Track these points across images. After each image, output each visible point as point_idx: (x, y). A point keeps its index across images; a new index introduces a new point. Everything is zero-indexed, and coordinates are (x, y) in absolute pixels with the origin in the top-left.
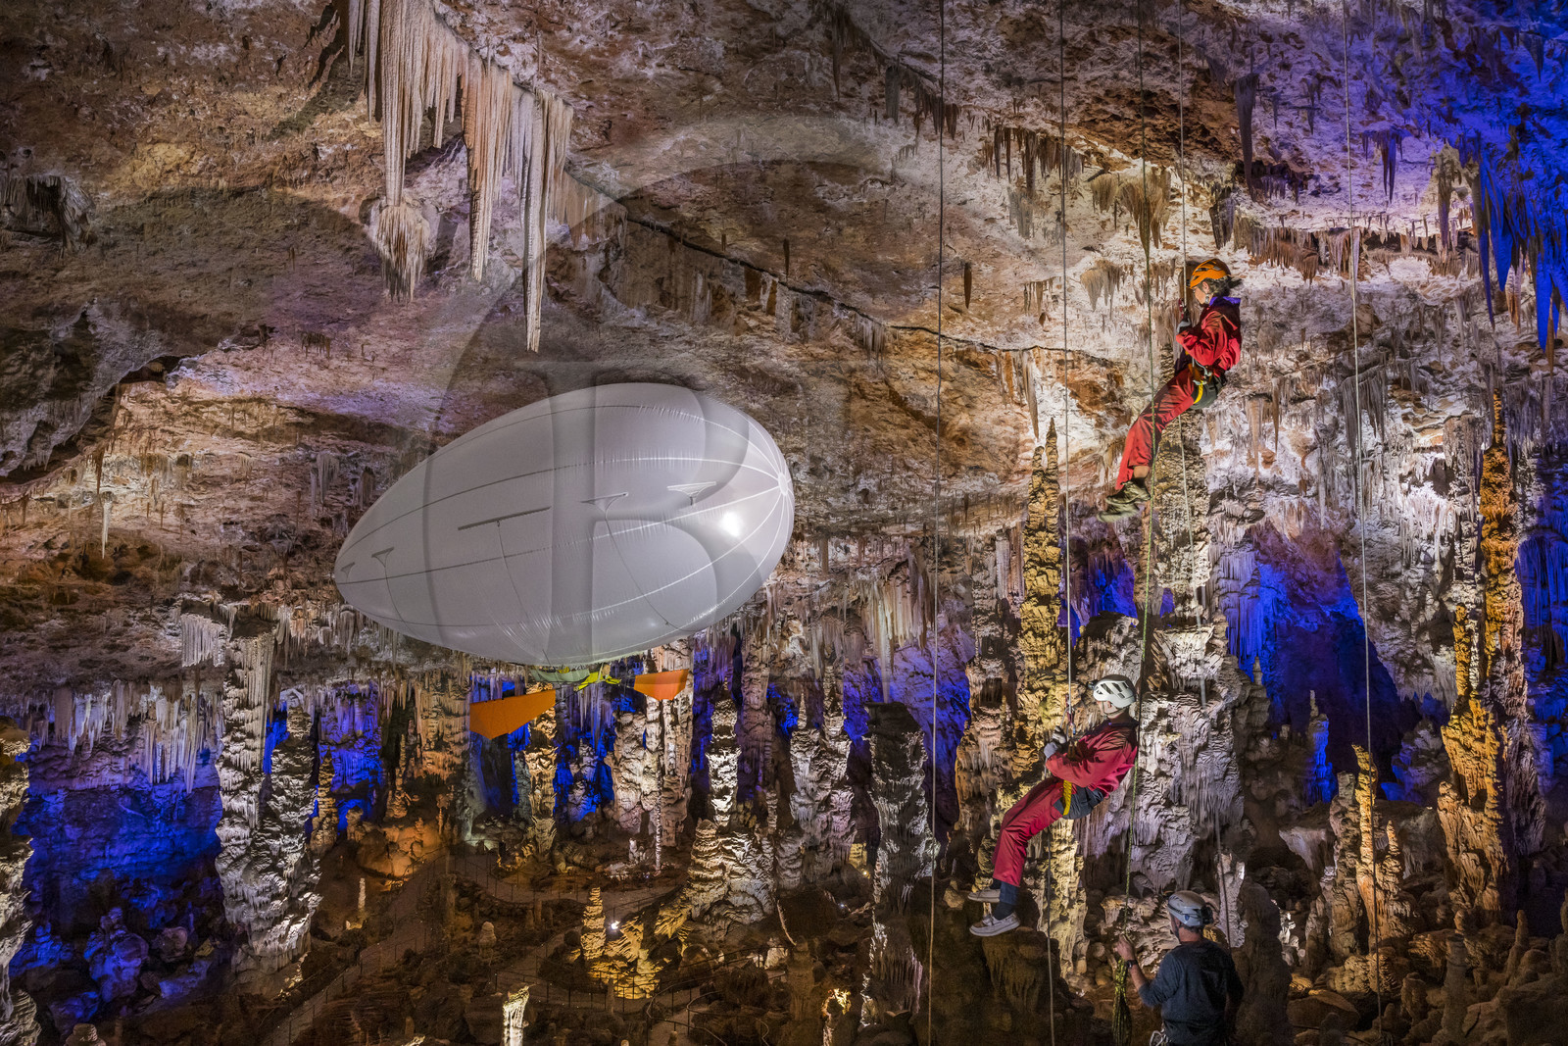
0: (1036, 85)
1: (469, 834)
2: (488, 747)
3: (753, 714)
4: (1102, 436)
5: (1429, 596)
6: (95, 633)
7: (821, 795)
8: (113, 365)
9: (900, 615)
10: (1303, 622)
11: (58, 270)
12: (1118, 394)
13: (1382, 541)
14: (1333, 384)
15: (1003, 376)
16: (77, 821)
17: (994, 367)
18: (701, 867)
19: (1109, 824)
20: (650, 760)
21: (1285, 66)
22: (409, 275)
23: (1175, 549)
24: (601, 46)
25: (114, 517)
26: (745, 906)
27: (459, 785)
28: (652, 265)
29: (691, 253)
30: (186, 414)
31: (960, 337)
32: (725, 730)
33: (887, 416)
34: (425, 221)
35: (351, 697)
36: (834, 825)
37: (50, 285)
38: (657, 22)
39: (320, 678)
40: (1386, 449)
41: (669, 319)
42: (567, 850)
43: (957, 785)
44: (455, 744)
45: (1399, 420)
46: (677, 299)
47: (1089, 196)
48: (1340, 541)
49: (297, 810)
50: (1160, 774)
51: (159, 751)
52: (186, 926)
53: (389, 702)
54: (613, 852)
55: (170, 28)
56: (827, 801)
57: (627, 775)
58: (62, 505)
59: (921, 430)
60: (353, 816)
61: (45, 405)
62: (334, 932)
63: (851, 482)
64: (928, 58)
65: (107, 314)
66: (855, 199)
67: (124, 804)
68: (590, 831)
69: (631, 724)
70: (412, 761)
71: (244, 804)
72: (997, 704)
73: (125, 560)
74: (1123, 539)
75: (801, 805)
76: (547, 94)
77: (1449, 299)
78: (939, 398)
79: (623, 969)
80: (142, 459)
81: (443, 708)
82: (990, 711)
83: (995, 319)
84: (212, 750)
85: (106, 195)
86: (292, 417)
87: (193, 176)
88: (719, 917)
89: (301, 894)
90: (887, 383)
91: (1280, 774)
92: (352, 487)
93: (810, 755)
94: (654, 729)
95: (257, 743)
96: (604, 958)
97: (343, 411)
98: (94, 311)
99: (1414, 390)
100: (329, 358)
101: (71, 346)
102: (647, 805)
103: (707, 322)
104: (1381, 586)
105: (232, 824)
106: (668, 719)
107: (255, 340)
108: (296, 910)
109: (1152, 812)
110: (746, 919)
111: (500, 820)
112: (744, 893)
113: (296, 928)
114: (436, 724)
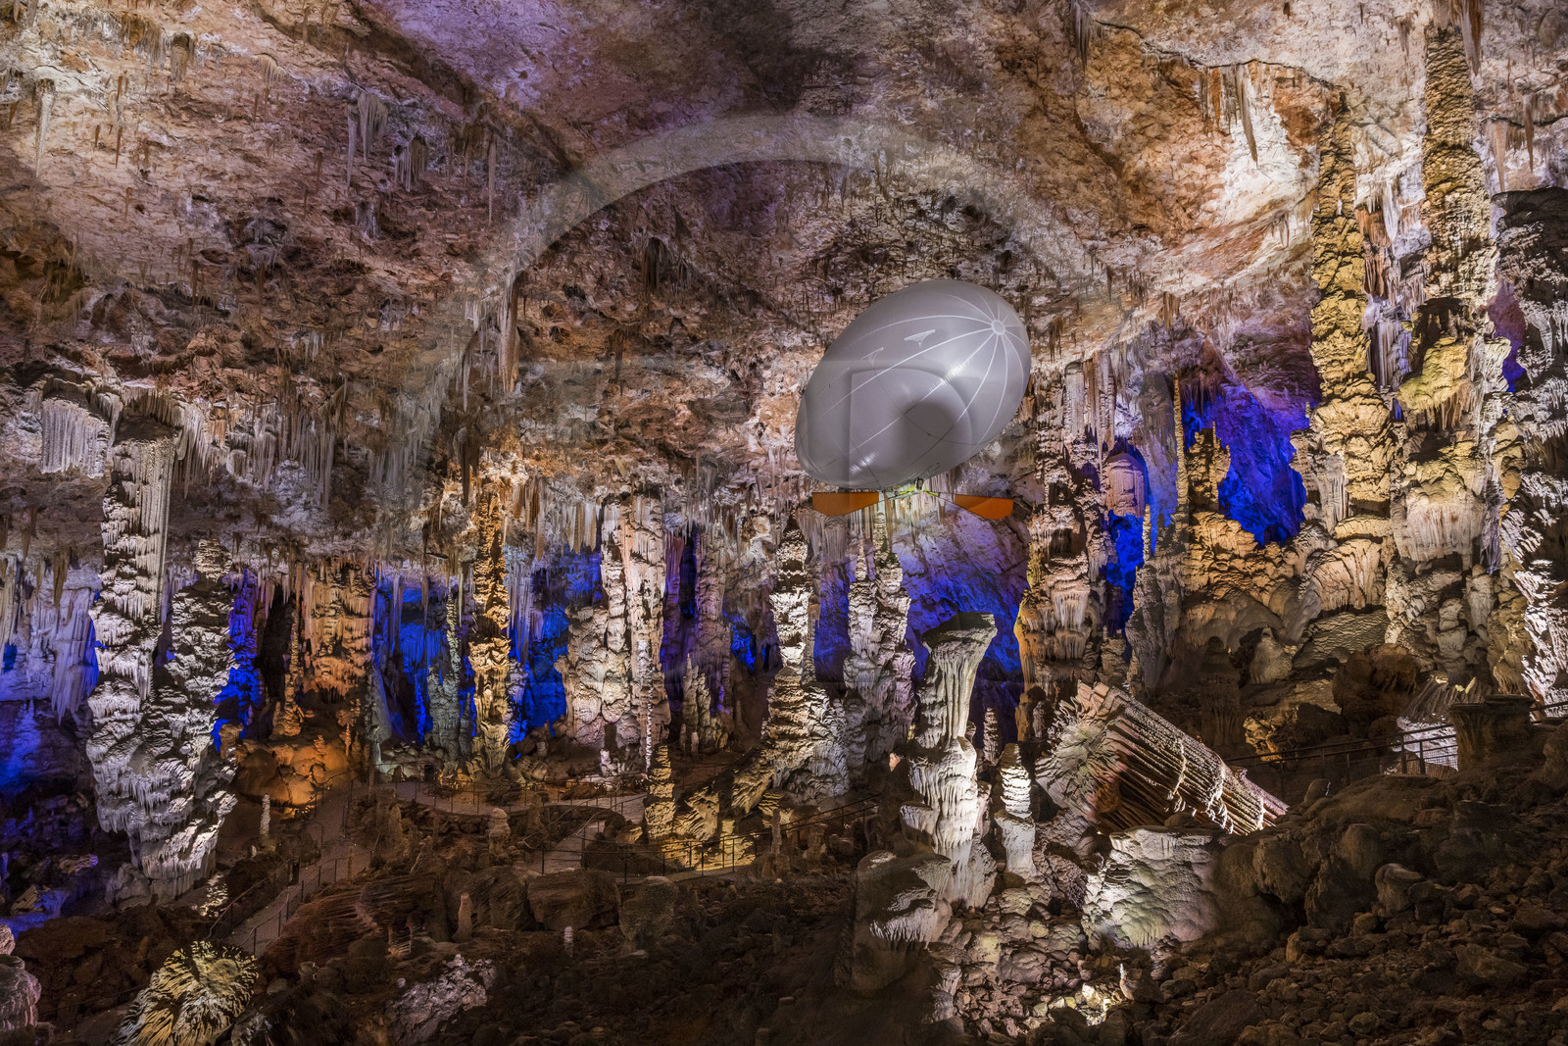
1: (380, 760)
3: (711, 625)
4: (1302, 180)
7: (883, 659)
15: (1209, 97)
17: (1197, 88)
20: (613, 663)
23: (1466, 254)
27: (363, 700)
31: (1167, 45)
32: (794, 566)
33: (1063, 145)
36: (897, 694)
42: (523, 764)
44: (357, 651)
53: (268, 598)
54: (580, 767)
56: (888, 665)
57: (585, 681)
60: (230, 733)
68: (543, 748)
69: (590, 619)
71: (134, 664)
75: (860, 670)
79: (698, 849)
81: (343, 606)
82: (1065, 562)
88: (804, 785)
89: (211, 792)
90: (1073, 98)
92: (394, 160)
93: (873, 610)
94: (618, 626)
96: (674, 836)
102: (611, 716)
105: (116, 690)
106: (636, 614)
108: (202, 813)
110: (830, 790)
111: (412, 746)
112: (826, 760)
113: (205, 838)
114: (334, 624)
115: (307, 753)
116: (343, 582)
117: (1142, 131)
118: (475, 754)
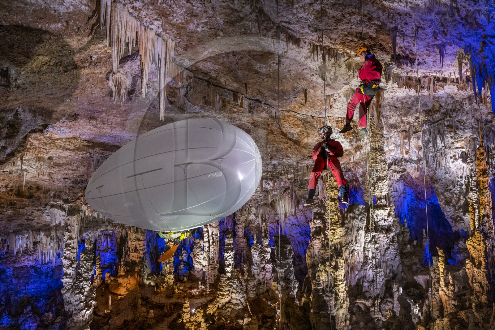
0: (325, 31)
1: (146, 280)
2: (152, 251)
3: (239, 239)
4: (352, 145)
5: (461, 197)
6: (22, 215)
7: (262, 266)
8: (26, 127)
9: (287, 205)
10: (420, 206)
11: (8, 97)
12: (356, 131)
13: (445, 178)
14: (427, 127)
16: (17, 277)
17: (315, 123)
18: (222, 291)
19: (357, 275)
20: (205, 255)
21: (406, 24)
22: (122, 97)
24: (183, 21)
25: (27, 177)
26: (237, 304)
27: (142, 264)
28: (202, 92)
29: (215, 87)
30: (51, 143)
31: (304, 113)
32: (229, 244)
33: (281, 140)
34: (127, 79)
35: (107, 235)
36: (266, 276)
37: (6, 102)
38: (201, 13)
39: (96, 229)
40: (446, 148)
41: (208, 109)
42: (178, 285)
43: (307, 262)
44: (141, 250)
45: (450, 138)
46: (210, 103)
47: (344, 67)
48: (432, 179)
49: (88, 273)
50: (373, 257)
51: (44, 254)
52: (52, 312)
53: (119, 236)
54: (193, 286)
55: (43, 18)
56: (264, 268)
57: (198, 260)
58: (11, 173)
59: (292, 144)
60: (107, 275)
61: (4, 141)
62: (101, 313)
63: (269, 162)
64: (289, 23)
65: (24, 111)
66: (268, 69)
67: (32, 271)
68: (185, 279)
69: (199, 243)
70: (127, 256)
71: (71, 271)
72: (319, 235)
73: (31, 191)
74: (360, 179)
75: (255, 269)
76: (166, 37)
77: (464, 98)
78: (298, 134)
79: (196, 325)
80: (36, 158)
81: (137, 238)
82: (317, 237)
83: (315, 107)
84: (61, 253)
85: (23, 72)
86: (85, 143)
87: (51, 66)
88: (228, 307)
89: (89, 301)
90: (280, 129)
91: (414, 257)
93: (258, 252)
94: (206, 244)
95: (75, 251)
96: (190, 322)
97: (102, 141)
98: (20, 110)
99: (454, 128)
100: (97, 124)
101: (13, 121)
102: (204, 270)
103: (220, 110)
104: (446, 193)
105: (67, 278)
106: (211, 241)
107: (73, 118)
108: (88, 306)
109: (371, 271)
110: (237, 308)
111: (156, 275)
112: (236, 299)
113: (88, 312)
114: (135, 244)
115: (126, 280)
116: (137, 232)
117: (303, 134)
118: (165, 282)
